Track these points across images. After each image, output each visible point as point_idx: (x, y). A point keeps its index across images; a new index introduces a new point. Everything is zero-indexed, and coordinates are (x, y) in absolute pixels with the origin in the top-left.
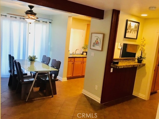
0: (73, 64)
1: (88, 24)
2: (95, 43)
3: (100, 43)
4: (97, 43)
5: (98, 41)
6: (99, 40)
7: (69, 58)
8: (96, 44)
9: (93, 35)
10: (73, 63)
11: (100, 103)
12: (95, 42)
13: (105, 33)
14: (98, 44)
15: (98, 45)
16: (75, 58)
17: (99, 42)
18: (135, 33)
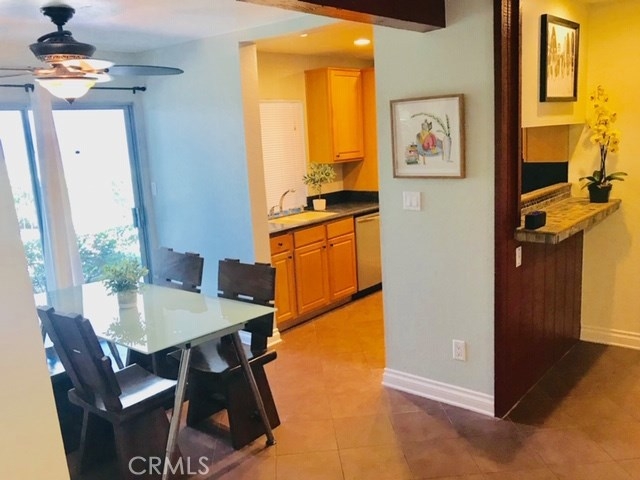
0: (291, 260)
1: (308, 73)
2: (420, 148)
3: (446, 144)
4: (428, 145)
5: (432, 137)
6: (436, 127)
7: (272, 235)
8: (426, 148)
9: (399, 107)
10: (292, 257)
11: (492, 414)
12: (415, 141)
13: (465, 93)
14: (437, 149)
15: (437, 154)
16: (296, 233)
17: (440, 136)
18: (568, 74)
